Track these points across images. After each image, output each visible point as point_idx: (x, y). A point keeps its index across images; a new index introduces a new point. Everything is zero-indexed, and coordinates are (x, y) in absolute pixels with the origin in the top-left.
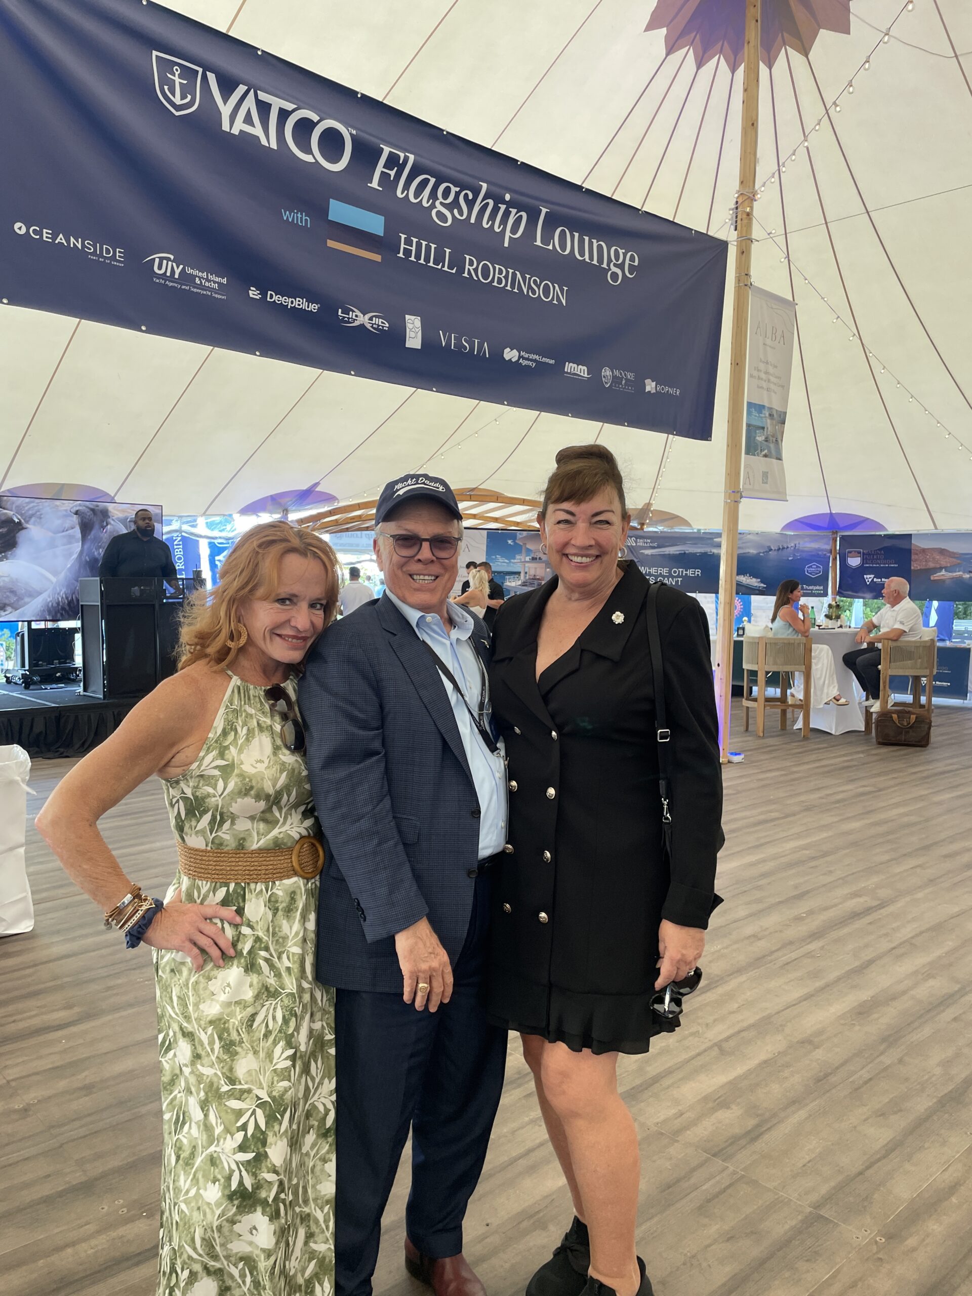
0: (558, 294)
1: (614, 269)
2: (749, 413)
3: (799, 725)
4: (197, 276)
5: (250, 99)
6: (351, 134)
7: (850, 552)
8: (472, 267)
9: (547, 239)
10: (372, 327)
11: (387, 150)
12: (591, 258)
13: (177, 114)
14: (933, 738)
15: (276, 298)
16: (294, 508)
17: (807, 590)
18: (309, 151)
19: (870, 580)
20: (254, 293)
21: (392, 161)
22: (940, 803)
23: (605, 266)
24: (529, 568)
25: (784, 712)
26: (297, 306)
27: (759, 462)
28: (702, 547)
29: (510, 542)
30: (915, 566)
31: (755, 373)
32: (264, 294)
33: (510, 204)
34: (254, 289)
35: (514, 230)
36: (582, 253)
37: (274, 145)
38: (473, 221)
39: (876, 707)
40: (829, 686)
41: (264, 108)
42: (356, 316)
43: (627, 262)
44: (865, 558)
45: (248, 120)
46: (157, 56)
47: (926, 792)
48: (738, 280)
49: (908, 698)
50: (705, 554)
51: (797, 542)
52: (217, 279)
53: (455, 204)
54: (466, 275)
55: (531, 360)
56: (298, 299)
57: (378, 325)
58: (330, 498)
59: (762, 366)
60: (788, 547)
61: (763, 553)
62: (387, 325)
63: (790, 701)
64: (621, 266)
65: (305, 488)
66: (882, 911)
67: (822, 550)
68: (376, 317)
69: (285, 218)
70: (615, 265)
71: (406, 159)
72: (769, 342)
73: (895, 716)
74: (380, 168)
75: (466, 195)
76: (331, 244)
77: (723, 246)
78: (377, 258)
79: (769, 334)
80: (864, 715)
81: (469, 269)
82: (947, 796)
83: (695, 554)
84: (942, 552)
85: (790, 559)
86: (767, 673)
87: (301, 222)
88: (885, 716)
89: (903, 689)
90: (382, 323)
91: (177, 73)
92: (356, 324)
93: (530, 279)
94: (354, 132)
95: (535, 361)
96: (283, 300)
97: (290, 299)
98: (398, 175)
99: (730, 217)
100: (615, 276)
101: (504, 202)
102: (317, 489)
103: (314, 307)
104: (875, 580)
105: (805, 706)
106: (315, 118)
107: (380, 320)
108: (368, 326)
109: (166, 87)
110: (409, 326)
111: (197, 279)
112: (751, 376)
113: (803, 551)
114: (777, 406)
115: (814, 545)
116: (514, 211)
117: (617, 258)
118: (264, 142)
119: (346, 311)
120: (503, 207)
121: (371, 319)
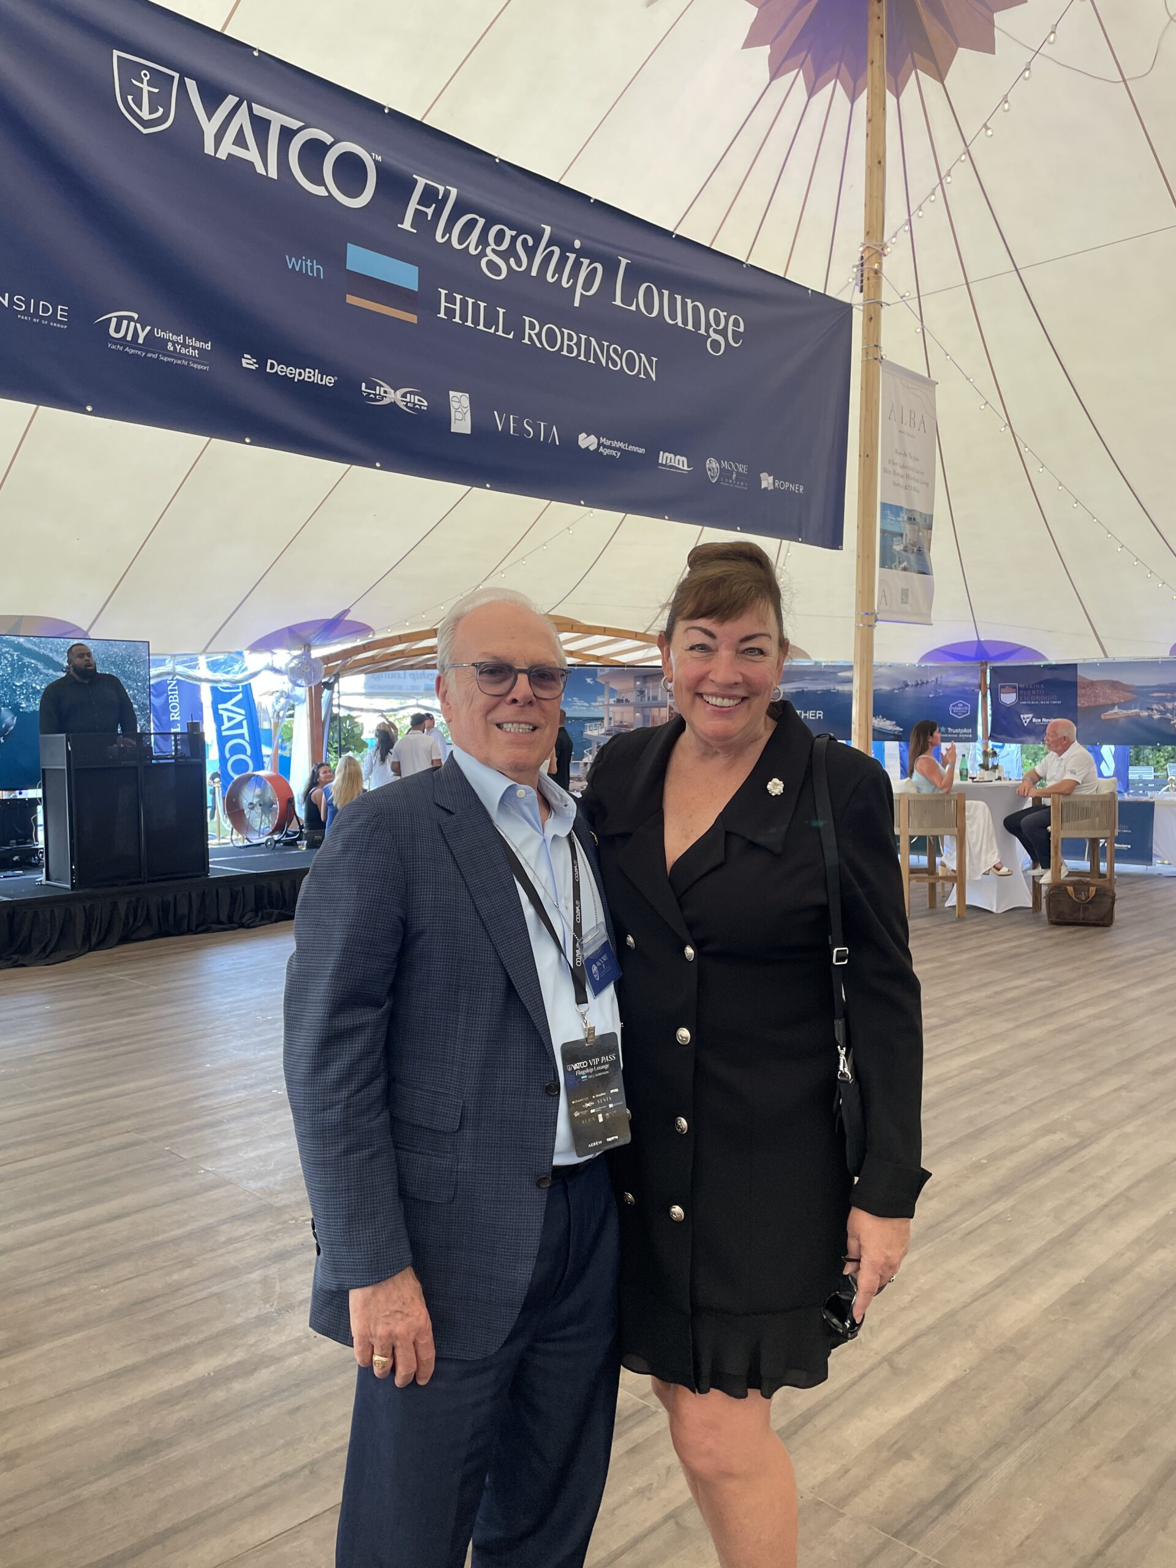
0: (645, 367)
1: (714, 336)
2: (884, 516)
3: (952, 901)
4: (169, 340)
5: (243, 114)
6: (375, 160)
7: (1003, 687)
8: (533, 332)
9: (628, 297)
10: (406, 406)
11: (421, 182)
12: (685, 322)
13: (145, 131)
14: (1117, 915)
15: (278, 368)
16: (318, 643)
17: (952, 733)
18: (319, 181)
19: (1028, 720)
20: (248, 362)
21: (429, 195)
22: (1136, 1000)
23: (702, 331)
24: (614, 713)
25: (932, 887)
26: (306, 379)
27: (897, 578)
28: (822, 684)
29: (589, 680)
30: (1082, 702)
31: (890, 468)
32: (262, 364)
33: (581, 253)
34: (249, 357)
35: (587, 285)
36: (673, 316)
37: (273, 174)
38: (534, 273)
39: (1046, 878)
40: (987, 852)
41: (261, 126)
42: (385, 392)
43: (730, 327)
44: (1022, 693)
45: (240, 140)
46: (118, 57)
47: (1116, 986)
48: (866, 352)
49: (1085, 865)
50: (827, 693)
51: (939, 676)
52: (198, 344)
53: (511, 252)
54: (526, 341)
55: (615, 449)
56: (307, 370)
57: (415, 404)
58: (362, 629)
59: (898, 459)
60: (927, 682)
61: (899, 689)
62: (426, 404)
63: (940, 871)
64: (723, 333)
65: (331, 617)
66: (1084, 1152)
67: (970, 685)
68: (411, 393)
69: (290, 267)
70: (715, 331)
71: (447, 194)
72: (906, 428)
73: (1070, 889)
74: (413, 205)
75: (525, 241)
76: (351, 299)
77: (848, 308)
78: (413, 318)
79: (906, 418)
80: (1031, 887)
81: (529, 334)
82: (1143, 991)
83: (815, 693)
84: (1115, 685)
85: (931, 696)
86: (911, 838)
87: (312, 272)
88: (1057, 888)
89: (1078, 854)
90: (419, 400)
91: (145, 79)
92: (385, 402)
93: (608, 347)
94: (379, 158)
95: (619, 449)
96: (288, 371)
97: (298, 370)
98: (438, 214)
99: (854, 276)
100: (716, 345)
101: (573, 250)
102: (348, 618)
103: (329, 381)
104: (1034, 720)
105: (958, 878)
106: (328, 139)
107: (417, 397)
108: (402, 405)
109: (130, 98)
110: (454, 405)
111: (170, 344)
112: (885, 470)
113: (946, 687)
114: (919, 507)
115: (960, 679)
116: (586, 262)
117: (718, 323)
118: (260, 169)
119: (372, 386)
120: (572, 257)
121: (404, 396)
